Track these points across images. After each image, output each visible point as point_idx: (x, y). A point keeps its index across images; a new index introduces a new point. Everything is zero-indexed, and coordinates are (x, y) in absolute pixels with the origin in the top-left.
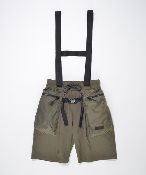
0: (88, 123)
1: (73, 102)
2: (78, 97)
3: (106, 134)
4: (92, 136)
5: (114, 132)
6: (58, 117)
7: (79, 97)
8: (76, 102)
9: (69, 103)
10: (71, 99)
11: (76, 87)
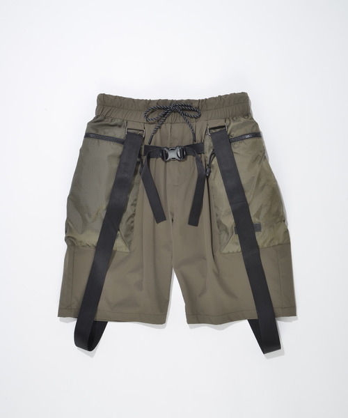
0: (217, 215)
1: (175, 156)
2: (188, 141)
3: (268, 247)
4: (225, 251)
5: (290, 243)
6: (136, 200)
7: (191, 143)
8: (183, 157)
9: (163, 159)
10: (168, 149)
11: (183, 110)
